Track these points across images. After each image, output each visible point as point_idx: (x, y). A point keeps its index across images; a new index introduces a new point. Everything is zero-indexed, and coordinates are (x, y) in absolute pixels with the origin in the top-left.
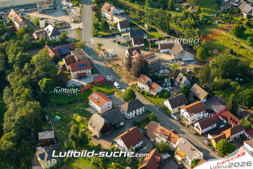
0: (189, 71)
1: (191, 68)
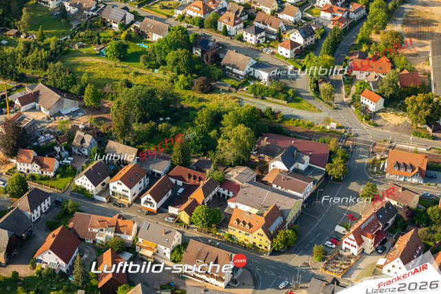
0: (83, 127)
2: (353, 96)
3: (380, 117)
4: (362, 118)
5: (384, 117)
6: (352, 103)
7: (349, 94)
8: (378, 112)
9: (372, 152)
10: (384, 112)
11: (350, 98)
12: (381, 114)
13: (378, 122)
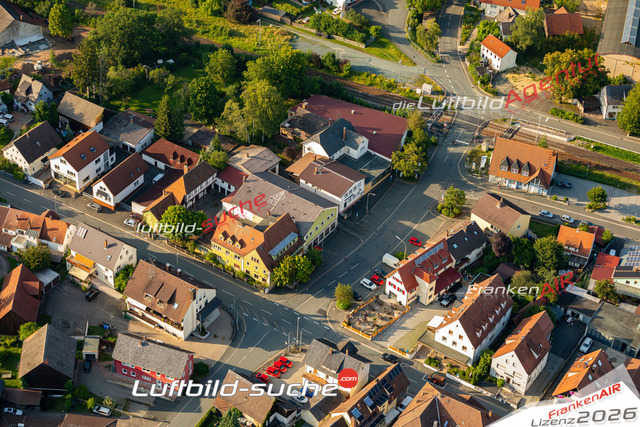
0: (40, 67)
1: (42, 58)
2: (472, 44)
3: (506, 80)
4: (476, 80)
5: (512, 81)
6: (468, 54)
7: (467, 40)
8: (506, 72)
9: (478, 137)
10: (514, 72)
11: (467, 46)
12: (509, 76)
13: (501, 88)
